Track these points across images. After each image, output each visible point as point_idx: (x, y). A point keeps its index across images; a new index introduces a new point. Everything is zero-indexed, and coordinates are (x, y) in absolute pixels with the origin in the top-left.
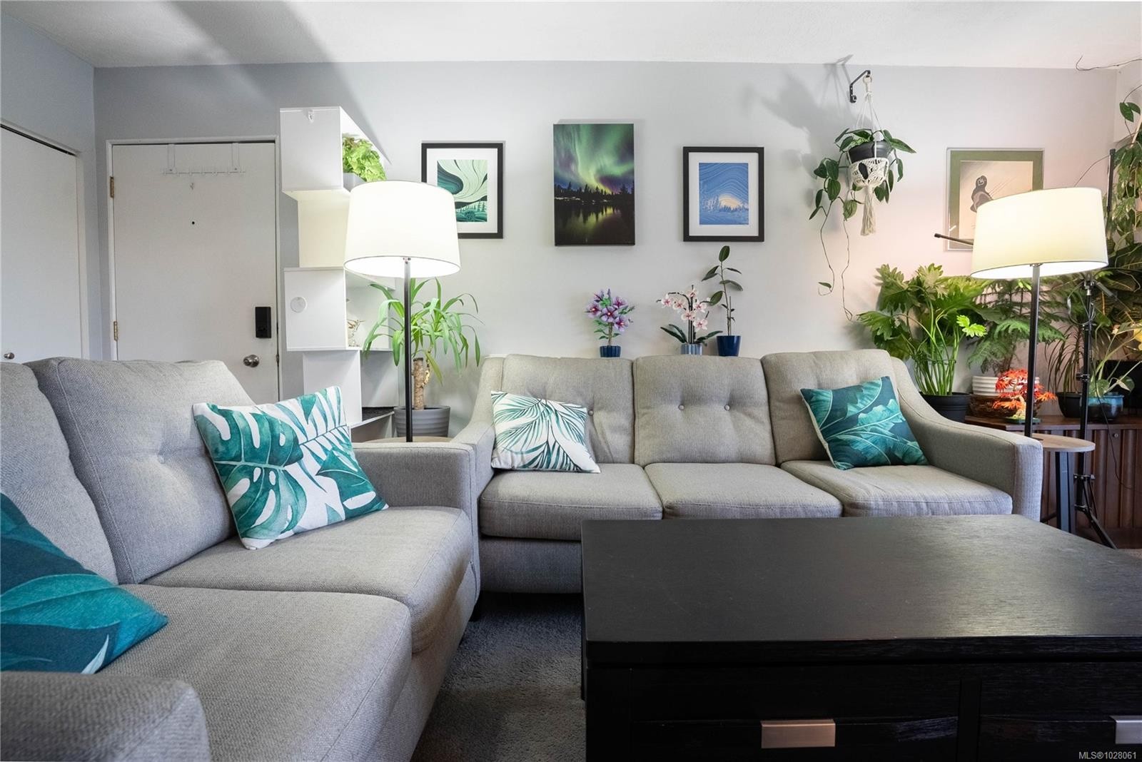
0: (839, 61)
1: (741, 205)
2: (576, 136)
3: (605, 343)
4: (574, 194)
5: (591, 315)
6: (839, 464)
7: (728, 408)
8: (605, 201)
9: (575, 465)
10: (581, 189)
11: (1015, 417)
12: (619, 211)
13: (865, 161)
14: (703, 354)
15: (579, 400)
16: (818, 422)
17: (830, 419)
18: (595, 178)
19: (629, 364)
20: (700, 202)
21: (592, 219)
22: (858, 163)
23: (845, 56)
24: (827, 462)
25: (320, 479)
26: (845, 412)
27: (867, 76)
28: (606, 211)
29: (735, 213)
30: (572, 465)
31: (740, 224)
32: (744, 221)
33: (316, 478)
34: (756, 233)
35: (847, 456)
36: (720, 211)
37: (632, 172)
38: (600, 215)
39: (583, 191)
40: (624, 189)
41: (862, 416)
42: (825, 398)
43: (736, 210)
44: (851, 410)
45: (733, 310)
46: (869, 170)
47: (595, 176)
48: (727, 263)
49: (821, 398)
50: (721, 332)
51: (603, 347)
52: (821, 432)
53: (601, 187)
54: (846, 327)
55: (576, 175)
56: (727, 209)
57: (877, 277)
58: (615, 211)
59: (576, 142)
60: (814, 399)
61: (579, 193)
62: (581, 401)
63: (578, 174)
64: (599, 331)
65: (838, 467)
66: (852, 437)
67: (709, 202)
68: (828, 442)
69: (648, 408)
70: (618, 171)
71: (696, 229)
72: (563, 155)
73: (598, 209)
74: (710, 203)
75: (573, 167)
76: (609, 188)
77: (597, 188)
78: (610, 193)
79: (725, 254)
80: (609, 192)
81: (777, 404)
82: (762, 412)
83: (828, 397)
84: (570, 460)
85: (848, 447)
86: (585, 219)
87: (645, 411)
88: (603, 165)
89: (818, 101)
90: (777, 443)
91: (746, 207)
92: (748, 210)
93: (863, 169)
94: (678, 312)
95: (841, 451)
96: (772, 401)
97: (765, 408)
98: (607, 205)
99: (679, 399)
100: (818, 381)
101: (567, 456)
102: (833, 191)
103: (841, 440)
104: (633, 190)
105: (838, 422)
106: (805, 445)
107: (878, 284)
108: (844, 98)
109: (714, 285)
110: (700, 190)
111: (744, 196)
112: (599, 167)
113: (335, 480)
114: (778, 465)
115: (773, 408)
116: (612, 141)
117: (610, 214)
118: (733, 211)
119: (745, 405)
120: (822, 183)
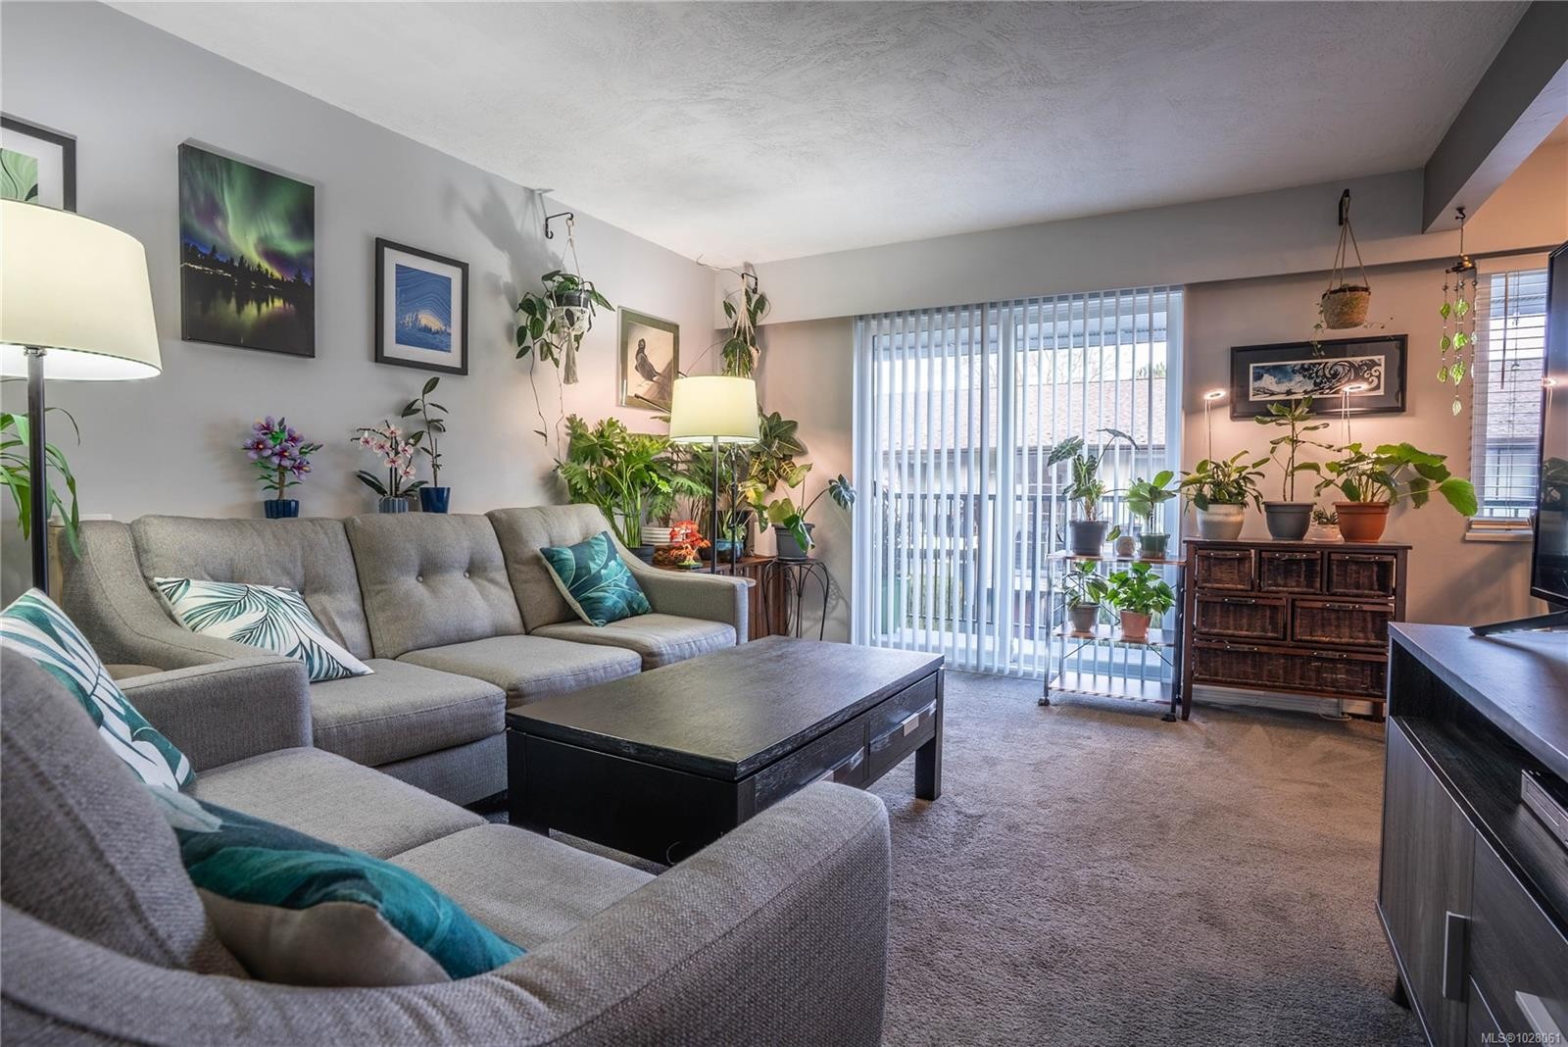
0: (540, 190)
1: (444, 328)
2: (225, 176)
3: (274, 495)
4: (221, 265)
5: (252, 455)
6: (597, 622)
7: (467, 575)
8: (272, 287)
9: (345, 669)
10: (232, 260)
11: (686, 563)
12: (292, 306)
13: (572, 308)
14: (409, 510)
15: (285, 580)
16: (564, 582)
17: (577, 578)
18: (257, 251)
19: (339, 528)
20: (397, 315)
21: (251, 310)
22: (565, 308)
23: (547, 188)
24: (580, 621)
25: (137, 744)
26: (589, 570)
27: (571, 219)
28: (273, 302)
29: (437, 336)
30: (341, 669)
31: (442, 350)
32: (445, 348)
33: (133, 744)
34: (458, 365)
35: (601, 613)
36: (420, 330)
37: (311, 254)
38: (264, 306)
39: (236, 264)
40: (299, 276)
41: (603, 571)
42: (566, 557)
43: (437, 332)
44: (594, 567)
45: (439, 455)
46: (576, 319)
47: (256, 247)
48: (430, 397)
49: (563, 556)
50: (426, 482)
51: (271, 501)
52: (570, 592)
53: (265, 265)
54: (543, 478)
55: (225, 237)
56: (427, 329)
57: (567, 427)
58: (287, 305)
59: (225, 185)
60: (556, 558)
61: (228, 266)
62: (288, 582)
63: (229, 236)
64: (263, 478)
65: (597, 625)
66: (602, 594)
67: (407, 317)
68: (580, 602)
69: (383, 583)
70: (291, 247)
71: (392, 348)
72: (202, 199)
73: (261, 298)
74: (408, 319)
75: (220, 224)
76: (279, 271)
77: (259, 266)
78: (280, 278)
79: (431, 386)
80: (277, 275)
81: (517, 566)
82: (502, 577)
83: (569, 554)
84: (338, 663)
85: (600, 605)
86: (240, 308)
87: (379, 587)
88: (267, 231)
89: (518, 226)
90: (524, 610)
91: (448, 331)
92: (450, 334)
93: (570, 315)
94: (379, 455)
95: (594, 609)
96: (510, 564)
97: (504, 572)
98: (275, 294)
99: (417, 569)
100: (550, 539)
101: (332, 658)
102: (537, 327)
103: (592, 598)
104: (313, 280)
105: (583, 582)
106: (550, 608)
107: (568, 434)
108: (540, 232)
109: (413, 423)
110: (397, 299)
111: (445, 314)
112: (263, 235)
113: (152, 742)
114: (528, 633)
115: (512, 571)
116: (282, 202)
117: (279, 308)
118: (434, 333)
119: (485, 570)
120: (524, 319)
